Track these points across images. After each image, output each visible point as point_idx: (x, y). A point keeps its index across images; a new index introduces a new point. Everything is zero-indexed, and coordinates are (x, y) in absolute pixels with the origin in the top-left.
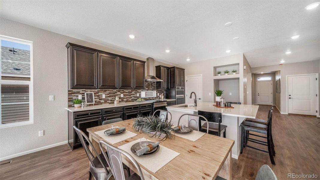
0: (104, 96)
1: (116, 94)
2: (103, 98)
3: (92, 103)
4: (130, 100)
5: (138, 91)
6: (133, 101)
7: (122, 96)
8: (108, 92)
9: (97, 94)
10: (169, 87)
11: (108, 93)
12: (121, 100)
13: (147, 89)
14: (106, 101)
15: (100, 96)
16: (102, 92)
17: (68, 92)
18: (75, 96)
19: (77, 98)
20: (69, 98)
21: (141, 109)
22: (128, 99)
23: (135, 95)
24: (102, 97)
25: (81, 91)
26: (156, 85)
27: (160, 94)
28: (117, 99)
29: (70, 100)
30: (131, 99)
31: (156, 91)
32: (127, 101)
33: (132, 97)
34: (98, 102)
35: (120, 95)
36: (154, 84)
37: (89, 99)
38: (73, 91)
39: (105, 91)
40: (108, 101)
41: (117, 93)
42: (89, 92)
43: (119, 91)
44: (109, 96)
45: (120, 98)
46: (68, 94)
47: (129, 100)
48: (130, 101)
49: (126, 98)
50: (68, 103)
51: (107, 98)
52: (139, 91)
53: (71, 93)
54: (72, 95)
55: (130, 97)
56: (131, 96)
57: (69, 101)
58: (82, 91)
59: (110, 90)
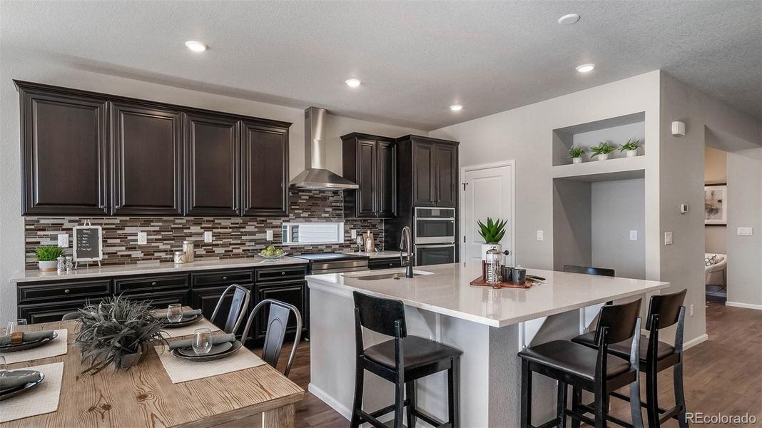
0: (142, 239)
1: (185, 231)
2: (139, 243)
3: (95, 259)
4: (240, 251)
5: (268, 221)
6: (250, 254)
7: (208, 237)
8: (156, 226)
9: (119, 232)
10: (394, 210)
11: (158, 229)
12: (204, 252)
13: (306, 214)
14: (149, 254)
15: (129, 238)
16: (135, 224)
17: (26, 225)
18: (47, 236)
19: (53, 243)
20: (27, 243)
21: (260, 281)
22: (230, 248)
23: (258, 236)
24: (137, 240)
25: (66, 221)
26: (345, 202)
27: (359, 234)
28: (187, 246)
29: (30, 248)
30: (243, 248)
31: (343, 223)
32: (227, 255)
33: (247, 244)
34: (122, 256)
35: (201, 234)
36: (336, 198)
37: (84, 247)
38: (42, 221)
39: (147, 223)
40: (156, 254)
41: (189, 228)
42: (88, 224)
43: (196, 224)
44: (160, 237)
45: (197, 245)
46: (26, 230)
47: (235, 251)
48: (237, 256)
49: (223, 246)
50: (26, 257)
51: (153, 244)
52: (276, 222)
53: (33, 227)
54: (39, 233)
55: (239, 242)
56: (243, 237)
57: (27, 252)
58: (70, 221)
59: (164, 218)
